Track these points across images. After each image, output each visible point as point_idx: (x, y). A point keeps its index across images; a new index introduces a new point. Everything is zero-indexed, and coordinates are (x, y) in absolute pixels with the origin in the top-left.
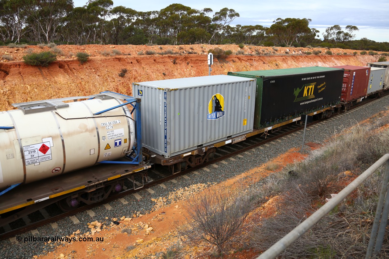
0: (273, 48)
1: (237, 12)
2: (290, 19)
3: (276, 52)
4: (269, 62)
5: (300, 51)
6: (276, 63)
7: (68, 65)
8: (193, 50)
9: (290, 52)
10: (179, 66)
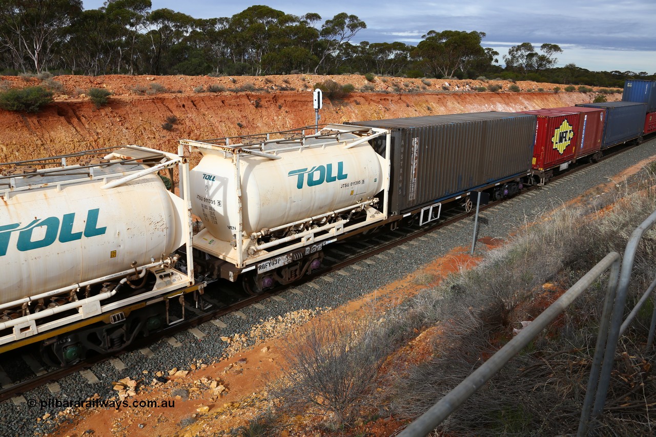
0: (422, 81)
1: (362, 21)
2: (450, 32)
3: (428, 88)
4: (416, 105)
5: (467, 86)
6: (428, 106)
7: (73, 110)
8: (289, 83)
9: (451, 87)
10: (264, 112)
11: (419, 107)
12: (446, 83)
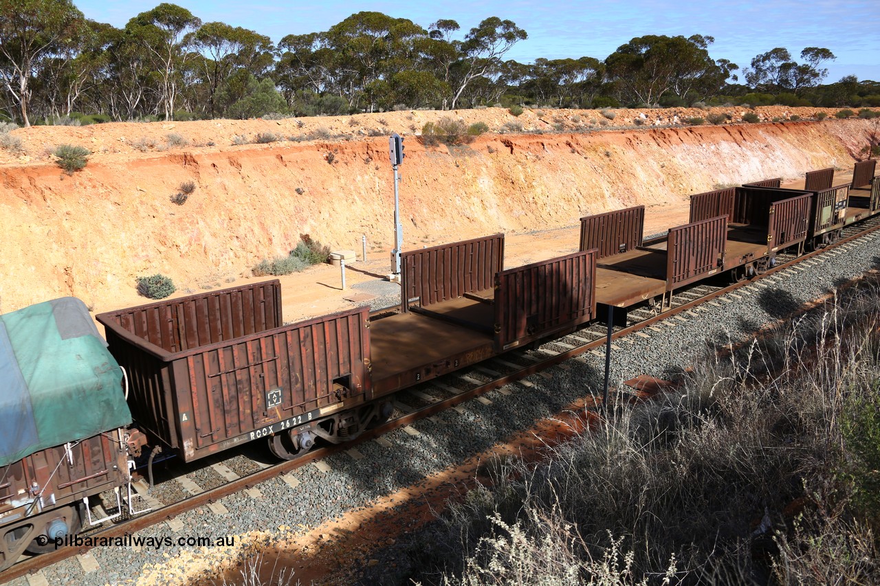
0: (601, 113)
1: (521, 28)
2: (655, 37)
3: (609, 122)
4: (588, 149)
5: (676, 117)
6: (608, 150)
7: (30, 179)
8: (387, 125)
9: (648, 119)
10: (342, 169)
11: (593, 153)
12: (641, 114)
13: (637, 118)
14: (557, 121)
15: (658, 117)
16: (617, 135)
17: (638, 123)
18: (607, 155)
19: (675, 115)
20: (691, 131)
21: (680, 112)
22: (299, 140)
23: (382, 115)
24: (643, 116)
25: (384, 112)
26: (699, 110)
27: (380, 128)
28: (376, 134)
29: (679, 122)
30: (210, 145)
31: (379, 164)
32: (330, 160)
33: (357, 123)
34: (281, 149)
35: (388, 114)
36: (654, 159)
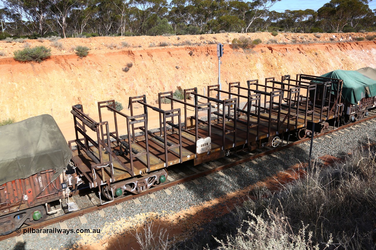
0: (314, 35)
3: (318, 39)
4: (307, 51)
5: (350, 37)
6: (317, 52)
7: (65, 60)
8: (216, 39)
9: (337, 38)
10: (196, 58)
11: (309, 53)
12: (333, 36)
13: (331, 38)
14: (293, 39)
15: (342, 37)
16: (321, 45)
17: (332, 40)
18: (316, 54)
19: (350, 36)
20: (357, 44)
21: (353, 35)
22: (178, 45)
23: (214, 35)
24: (334, 37)
25: (215, 33)
26: (362, 34)
27: (213, 40)
28: (211, 43)
29: (352, 39)
30: (140, 47)
31: (212, 56)
32: (191, 54)
33: (203, 38)
34: (170, 49)
35: (217, 34)
36: (338, 57)
